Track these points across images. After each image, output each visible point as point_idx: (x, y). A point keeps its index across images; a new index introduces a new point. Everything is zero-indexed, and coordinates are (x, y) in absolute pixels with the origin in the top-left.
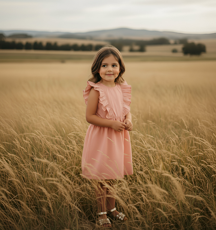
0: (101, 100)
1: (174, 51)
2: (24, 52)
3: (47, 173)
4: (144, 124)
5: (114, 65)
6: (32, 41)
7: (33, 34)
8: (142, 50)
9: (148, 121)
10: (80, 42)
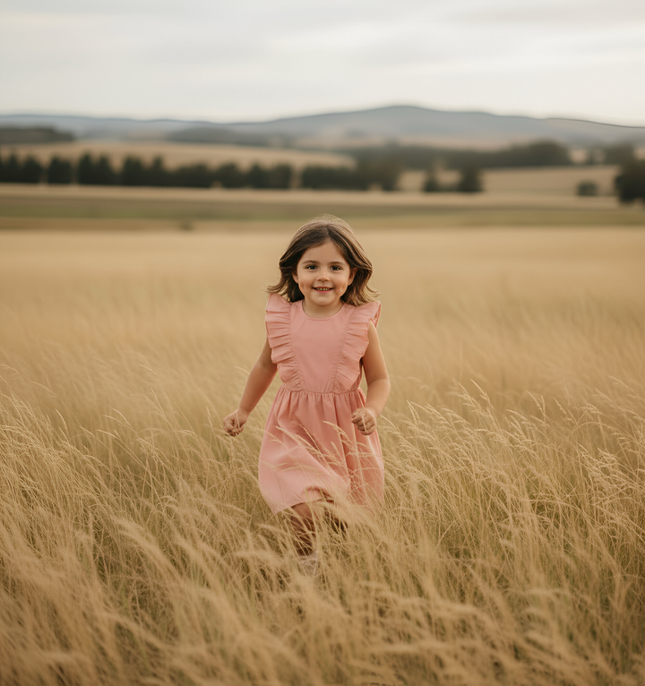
2: (42, 191)
5: (335, 267)
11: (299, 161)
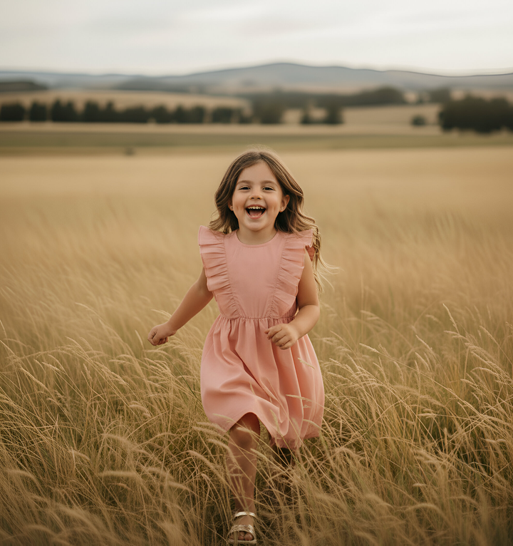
1: (418, 122)
2: (25, 127)
3: (100, 449)
4: (353, 319)
6: (47, 98)
7: (50, 81)
8: (333, 119)
9: (362, 311)
10: (171, 102)
11: (210, 103)
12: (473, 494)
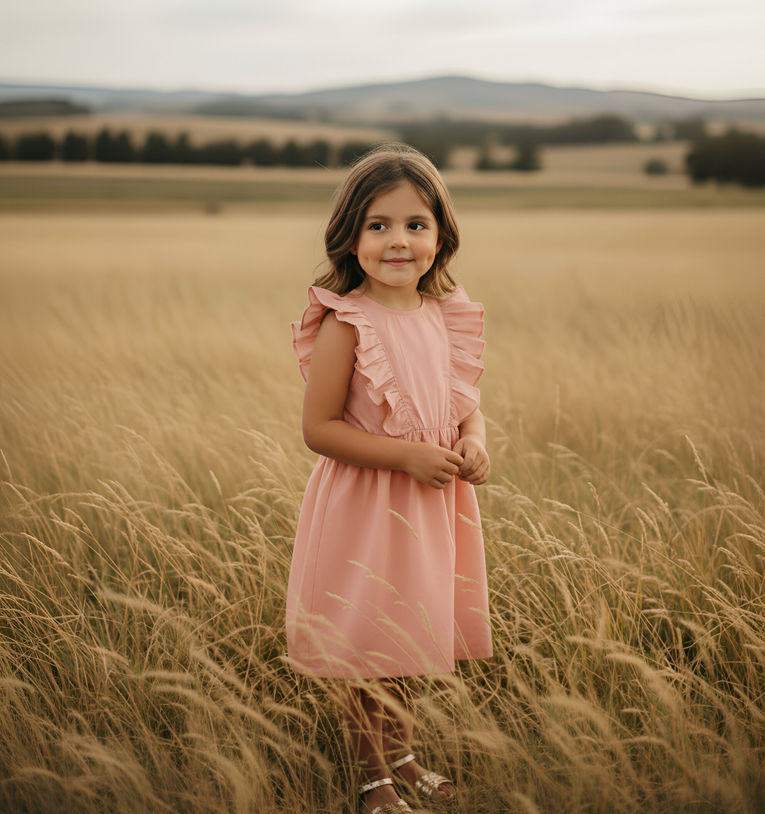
0: (363, 360)
1: (655, 169)
2: (56, 170)
3: (149, 650)
4: (536, 456)
5: (414, 224)
6: (89, 127)
8: (526, 164)
9: (551, 444)
10: (278, 133)
11: (337, 136)
12: (721, 728)
